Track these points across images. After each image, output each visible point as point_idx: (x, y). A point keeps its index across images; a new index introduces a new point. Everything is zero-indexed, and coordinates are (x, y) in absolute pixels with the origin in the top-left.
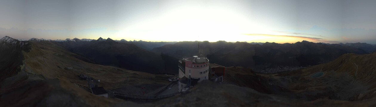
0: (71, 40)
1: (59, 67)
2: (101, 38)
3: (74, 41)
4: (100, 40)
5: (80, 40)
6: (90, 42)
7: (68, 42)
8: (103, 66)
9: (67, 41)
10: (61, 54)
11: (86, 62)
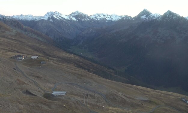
0: (66, 17)
1: (28, 92)
2: (145, 12)
3: (74, 19)
4: (143, 17)
5: (88, 17)
6: (115, 22)
7: (51, 20)
8: (149, 89)
9: (49, 19)
10: (32, 57)
11: (104, 79)
